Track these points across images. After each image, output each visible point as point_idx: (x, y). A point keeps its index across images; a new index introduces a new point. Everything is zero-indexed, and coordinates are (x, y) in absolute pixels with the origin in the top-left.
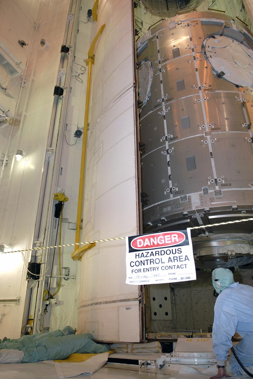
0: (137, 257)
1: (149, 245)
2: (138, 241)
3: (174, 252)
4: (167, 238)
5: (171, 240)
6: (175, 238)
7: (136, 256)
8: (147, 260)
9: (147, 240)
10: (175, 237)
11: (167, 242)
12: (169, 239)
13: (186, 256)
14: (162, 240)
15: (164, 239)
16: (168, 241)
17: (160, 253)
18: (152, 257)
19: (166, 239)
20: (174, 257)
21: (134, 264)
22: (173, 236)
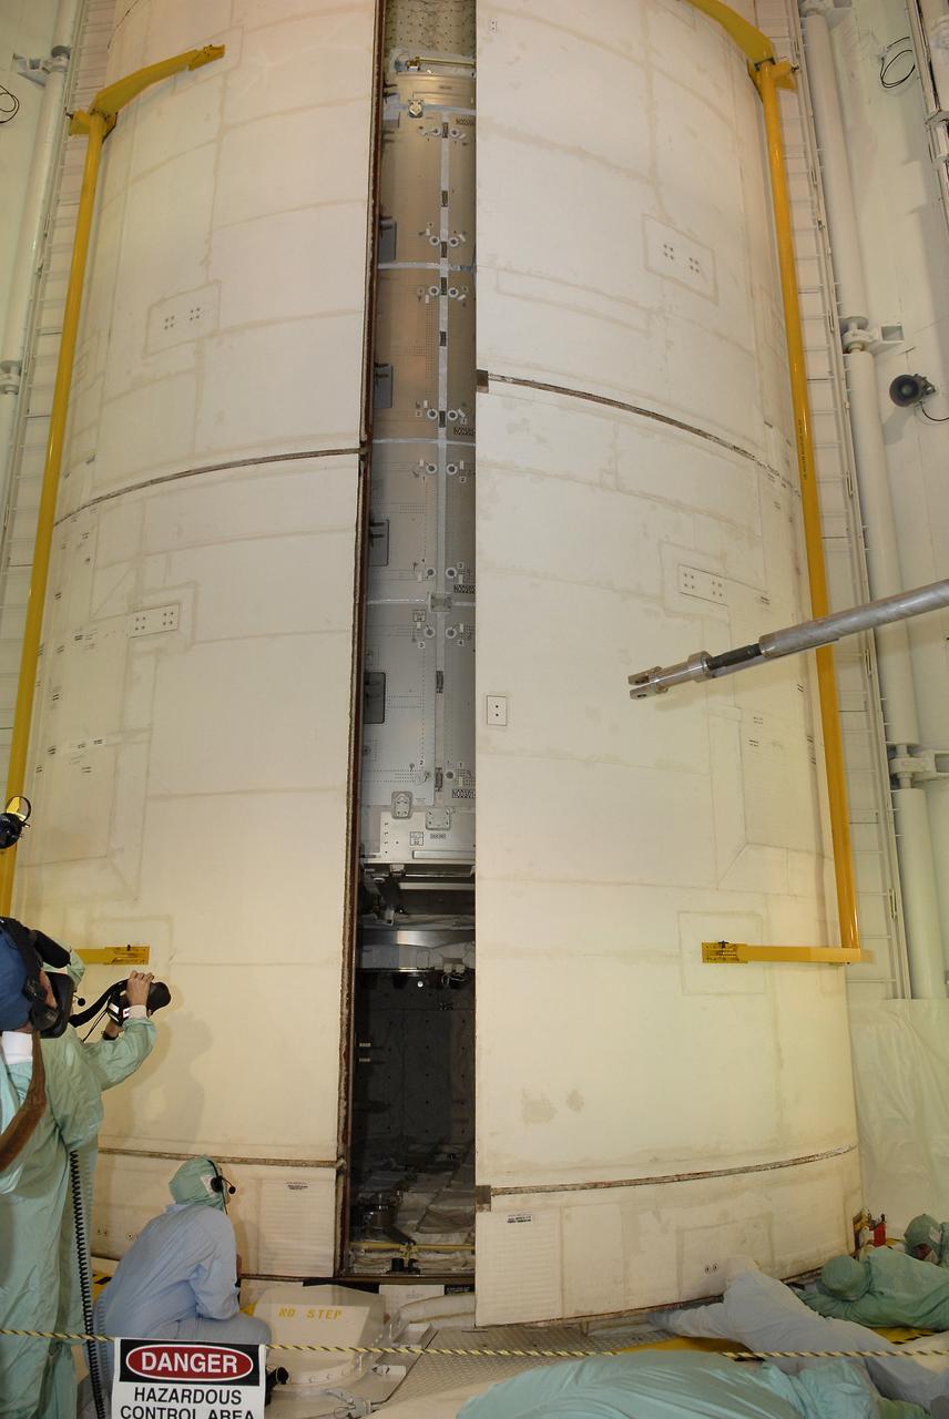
0: (140, 1397)
1: (170, 1369)
2: (144, 1354)
3: (224, 1400)
4: (214, 1359)
5: (221, 1366)
6: (230, 1364)
7: (137, 1394)
8: (162, 1409)
9: (165, 1355)
10: (230, 1360)
11: (210, 1370)
12: (218, 1363)
13: (249, 1413)
14: (200, 1363)
15: (206, 1361)
16: (214, 1367)
17: (192, 1397)
18: (173, 1404)
19: (211, 1363)
20: (222, 1411)
21: (131, 1412)
22: (225, 1357)
